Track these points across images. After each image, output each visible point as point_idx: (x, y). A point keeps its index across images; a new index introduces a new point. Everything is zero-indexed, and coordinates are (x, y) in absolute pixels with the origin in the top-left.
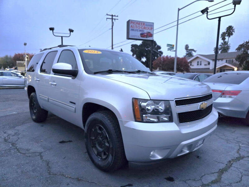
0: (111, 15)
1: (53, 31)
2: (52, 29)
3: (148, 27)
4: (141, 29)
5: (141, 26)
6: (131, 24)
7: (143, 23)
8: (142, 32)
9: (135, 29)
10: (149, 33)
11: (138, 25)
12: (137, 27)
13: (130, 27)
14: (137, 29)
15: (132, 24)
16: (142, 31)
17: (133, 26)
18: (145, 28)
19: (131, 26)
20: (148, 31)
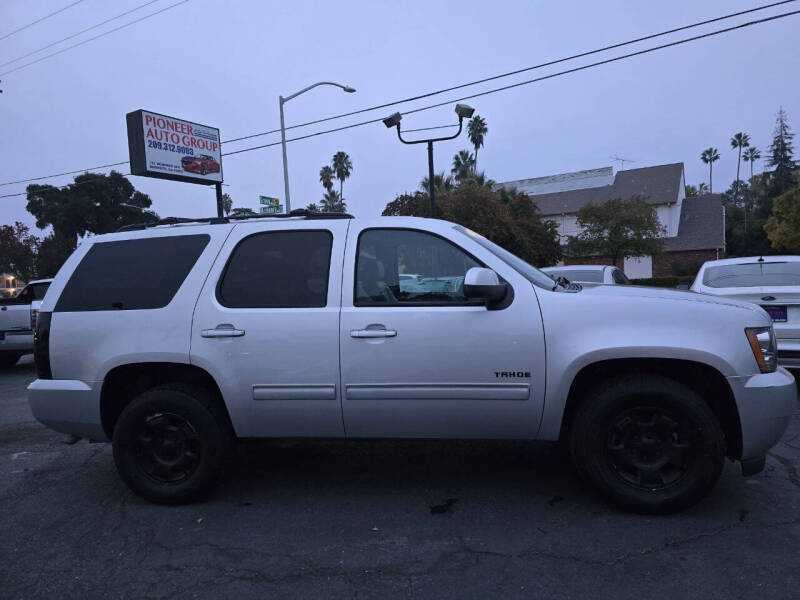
3: (205, 140)
4: (181, 144)
5: (181, 135)
6: (147, 124)
7: (188, 127)
8: (186, 155)
9: (163, 142)
10: (209, 158)
11: (171, 132)
12: (169, 136)
13: (146, 133)
14: (170, 142)
15: (151, 124)
16: (185, 150)
17: (156, 131)
18: (193, 142)
19: (150, 131)
20: (206, 152)
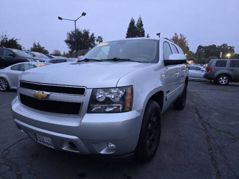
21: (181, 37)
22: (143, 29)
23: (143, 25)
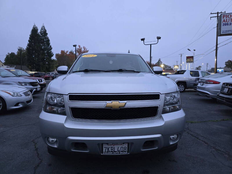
0: (217, 12)
1: (144, 41)
2: (143, 40)
13: (222, 22)
15: (225, 17)
17: (227, 20)
21: (85, 49)
22: (48, 38)
23: (47, 34)
